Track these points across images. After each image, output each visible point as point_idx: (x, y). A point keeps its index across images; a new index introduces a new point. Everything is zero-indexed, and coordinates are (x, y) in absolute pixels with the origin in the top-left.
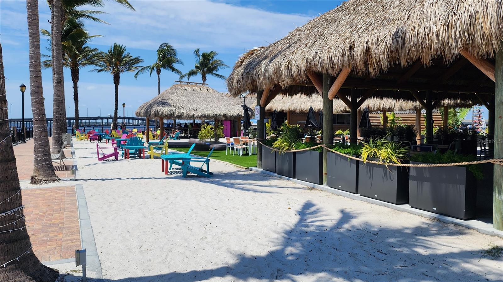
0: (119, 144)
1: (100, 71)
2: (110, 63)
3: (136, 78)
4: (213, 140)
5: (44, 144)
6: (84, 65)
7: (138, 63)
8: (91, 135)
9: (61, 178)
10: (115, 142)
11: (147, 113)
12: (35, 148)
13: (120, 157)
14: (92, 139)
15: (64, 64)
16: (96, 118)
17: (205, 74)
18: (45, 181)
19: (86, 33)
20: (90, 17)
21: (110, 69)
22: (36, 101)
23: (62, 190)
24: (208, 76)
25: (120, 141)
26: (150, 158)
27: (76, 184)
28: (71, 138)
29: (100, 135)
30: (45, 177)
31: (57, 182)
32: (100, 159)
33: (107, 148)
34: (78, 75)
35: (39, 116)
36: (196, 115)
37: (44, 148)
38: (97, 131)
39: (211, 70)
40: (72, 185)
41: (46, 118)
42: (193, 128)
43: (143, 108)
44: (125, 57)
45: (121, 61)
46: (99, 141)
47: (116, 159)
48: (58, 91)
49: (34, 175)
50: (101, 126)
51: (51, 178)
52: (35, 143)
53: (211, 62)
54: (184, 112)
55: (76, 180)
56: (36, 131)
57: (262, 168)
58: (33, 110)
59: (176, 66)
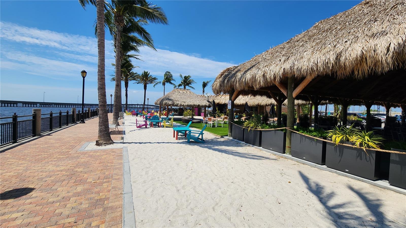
0: (146, 118)
1: (138, 83)
2: (143, 79)
3: (154, 87)
4: (191, 117)
5: (104, 120)
6: (131, 80)
7: (155, 80)
8: (133, 113)
9: (114, 141)
10: (145, 117)
11: (161, 103)
12: (99, 123)
13: (148, 126)
14: (133, 115)
15: (121, 79)
16: (135, 105)
17: (185, 86)
18: (105, 144)
19: (132, 65)
20: (135, 57)
21: (142, 82)
22: (101, 94)
23: (114, 152)
24: (187, 87)
25: (147, 117)
26: (164, 127)
27: (124, 147)
28: (124, 114)
29: (137, 113)
30: (104, 141)
31: (112, 145)
32: (138, 127)
33: (141, 120)
34: (128, 85)
35: (102, 103)
36: (185, 105)
37: (105, 123)
38: (135, 111)
39: (188, 84)
40: (122, 147)
41: (107, 104)
42: (180, 111)
43: (158, 101)
44: (149, 77)
45: (148, 79)
46: (136, 115)
47: (146, 127)
48: (117, 90)
49: (98, 139)
50: (137, 108)
51: (109, 142)
52: (99, 120)
53: (188, 80)
54: (179, 103)
55: (124, 143)
56: (100, 112)
57: (232, 137)
58: (99, 99)
59: (172, 82)
